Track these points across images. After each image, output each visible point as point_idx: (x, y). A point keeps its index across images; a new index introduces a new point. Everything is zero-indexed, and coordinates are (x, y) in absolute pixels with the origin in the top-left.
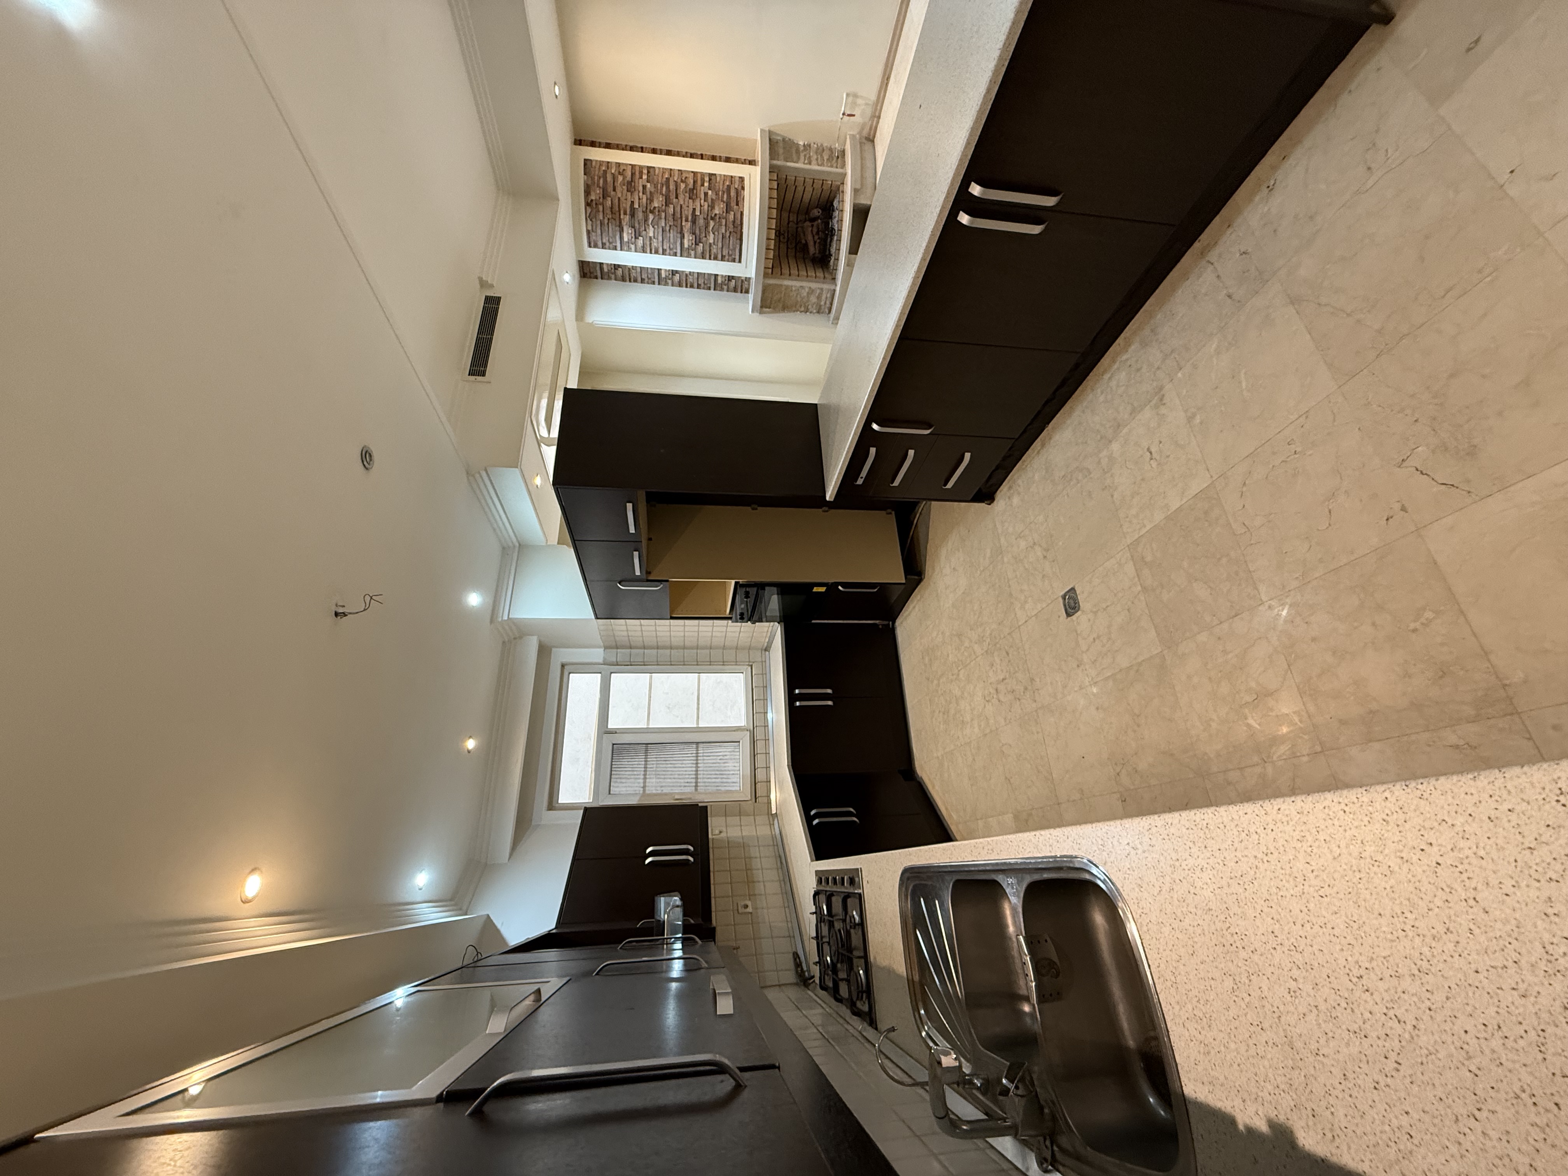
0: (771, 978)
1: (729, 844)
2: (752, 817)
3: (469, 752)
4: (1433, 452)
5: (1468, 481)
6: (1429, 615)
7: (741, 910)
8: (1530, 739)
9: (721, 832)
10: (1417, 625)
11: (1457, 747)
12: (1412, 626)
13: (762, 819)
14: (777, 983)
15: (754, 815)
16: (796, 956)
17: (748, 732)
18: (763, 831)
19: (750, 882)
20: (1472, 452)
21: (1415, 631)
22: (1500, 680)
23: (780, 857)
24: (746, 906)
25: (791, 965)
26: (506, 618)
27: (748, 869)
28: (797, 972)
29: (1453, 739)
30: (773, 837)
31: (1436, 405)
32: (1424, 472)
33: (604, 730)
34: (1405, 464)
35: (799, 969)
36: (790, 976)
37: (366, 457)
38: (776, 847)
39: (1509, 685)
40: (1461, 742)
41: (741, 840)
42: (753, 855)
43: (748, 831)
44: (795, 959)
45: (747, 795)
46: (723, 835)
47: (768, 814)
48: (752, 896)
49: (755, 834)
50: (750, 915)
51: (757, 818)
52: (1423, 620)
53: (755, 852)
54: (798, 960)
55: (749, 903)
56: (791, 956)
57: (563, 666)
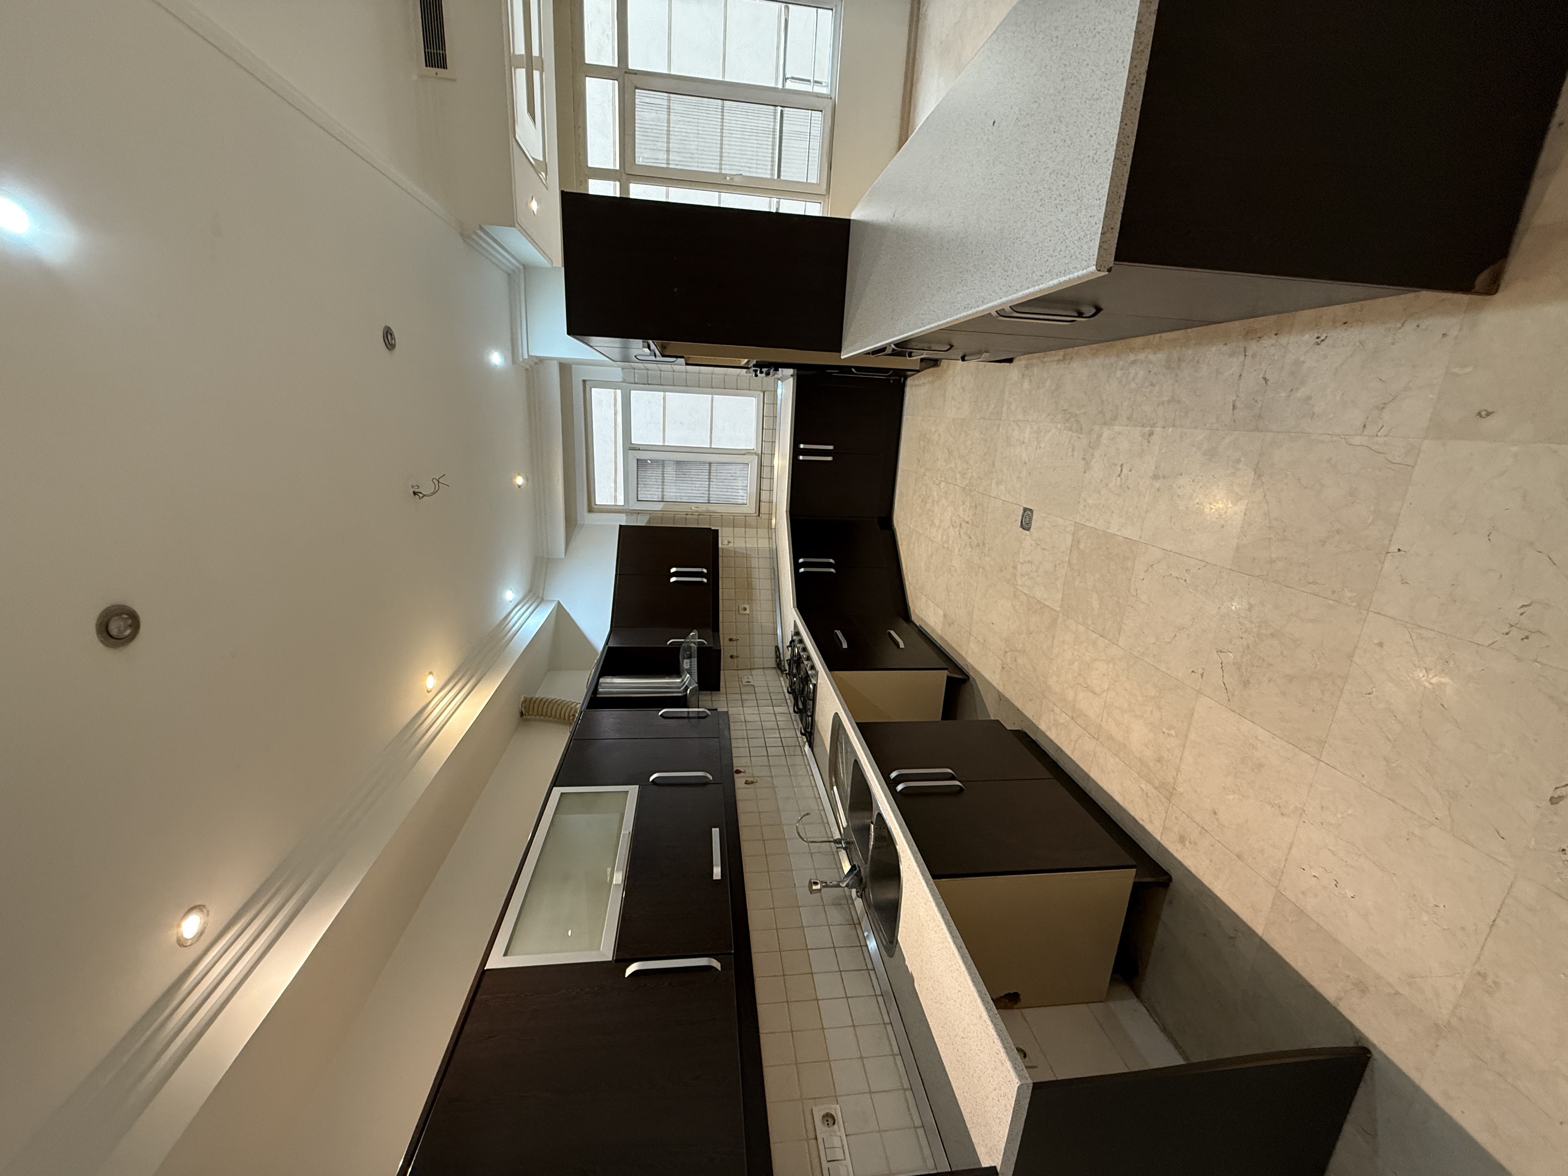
0: (758, 662)
1: (735, 554)
2: (755, 529)
3: (519, 486)
4: (1234, 664)
5: (1233, 695)
6: (1173, 732)
7: (742, 612)
8: (1166, 813)
9: (729, 542)
10: (1166, 732)
11: (1143, 790)
12: (1164, 730)
13: (763, 532)
14: (762, 667)
15: (757, 528)
16: (777, 648)
17: (757, 457)
18: (763, 544)
19: (750, 587)
20: (1246, 684)
21: (1164, 733)
22: (1174, 785)
23: (774, 568)
24: (745, 609)
25: (773, 655)
26: (526, 357)
27: (749, 577)
28: (776, 661)
29: (1143, 786)
30: (771, 551)
31: (1255, 641)
32: (1223, 668)
33: (630, 447)
34: (1219, 653)
35: (778, 660)
36: (772, 663)
37: (388, 336)
38: (771, 560)
39: (1176, 790)
40: (1145, 790)
41: (745, 552)
42: (753, 566)
43: (751, 544)
44: (776, 652)
45: (751, 509)
46: (731, 545)
47: (768, 528)
48: (750, 600)
49: (756, 546)
50: (747, 616)
51: (759, 530)
52: (1170, 732)
53: (755, 563)
54: (778, 653)
55: (747, 607)
56: (774, 648)
57: (584, 381)
